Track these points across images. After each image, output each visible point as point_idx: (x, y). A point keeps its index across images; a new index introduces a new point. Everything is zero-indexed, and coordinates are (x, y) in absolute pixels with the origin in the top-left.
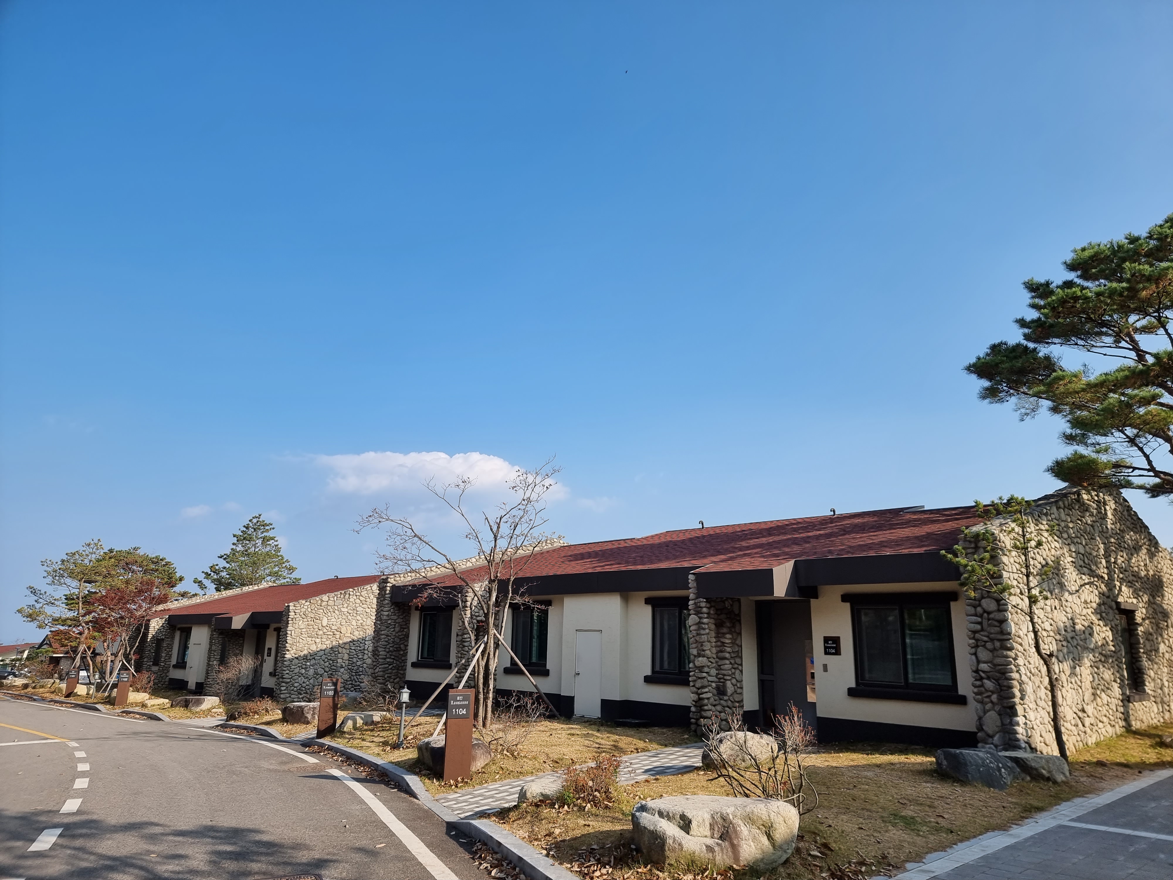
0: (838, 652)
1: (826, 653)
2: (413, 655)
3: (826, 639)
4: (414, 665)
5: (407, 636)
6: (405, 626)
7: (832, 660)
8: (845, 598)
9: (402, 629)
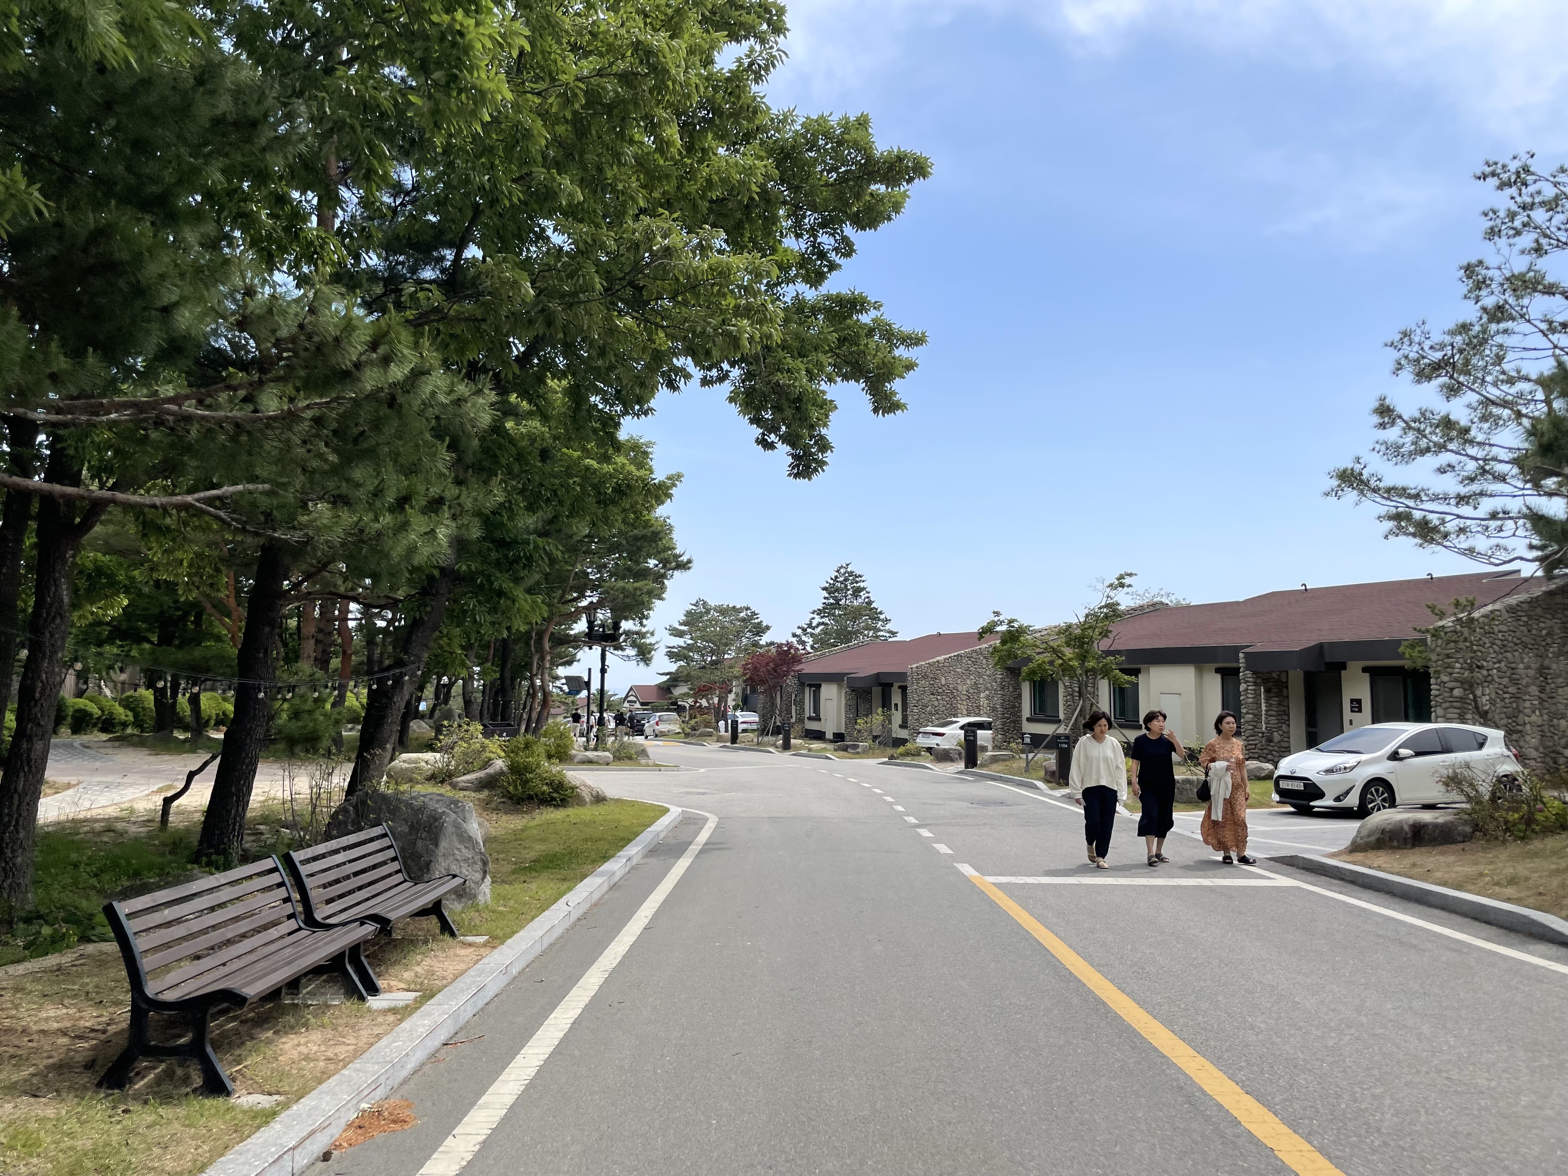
0: (1360, 711)
1: (1352, 711)
2: (1026, 711)
3: (1352, 701)
4: (1028, 720)
5: (1020, 696)
6: (1017, 688)
7: (1356, 716)
8: (1365, 670)
9: (1015, 689)
